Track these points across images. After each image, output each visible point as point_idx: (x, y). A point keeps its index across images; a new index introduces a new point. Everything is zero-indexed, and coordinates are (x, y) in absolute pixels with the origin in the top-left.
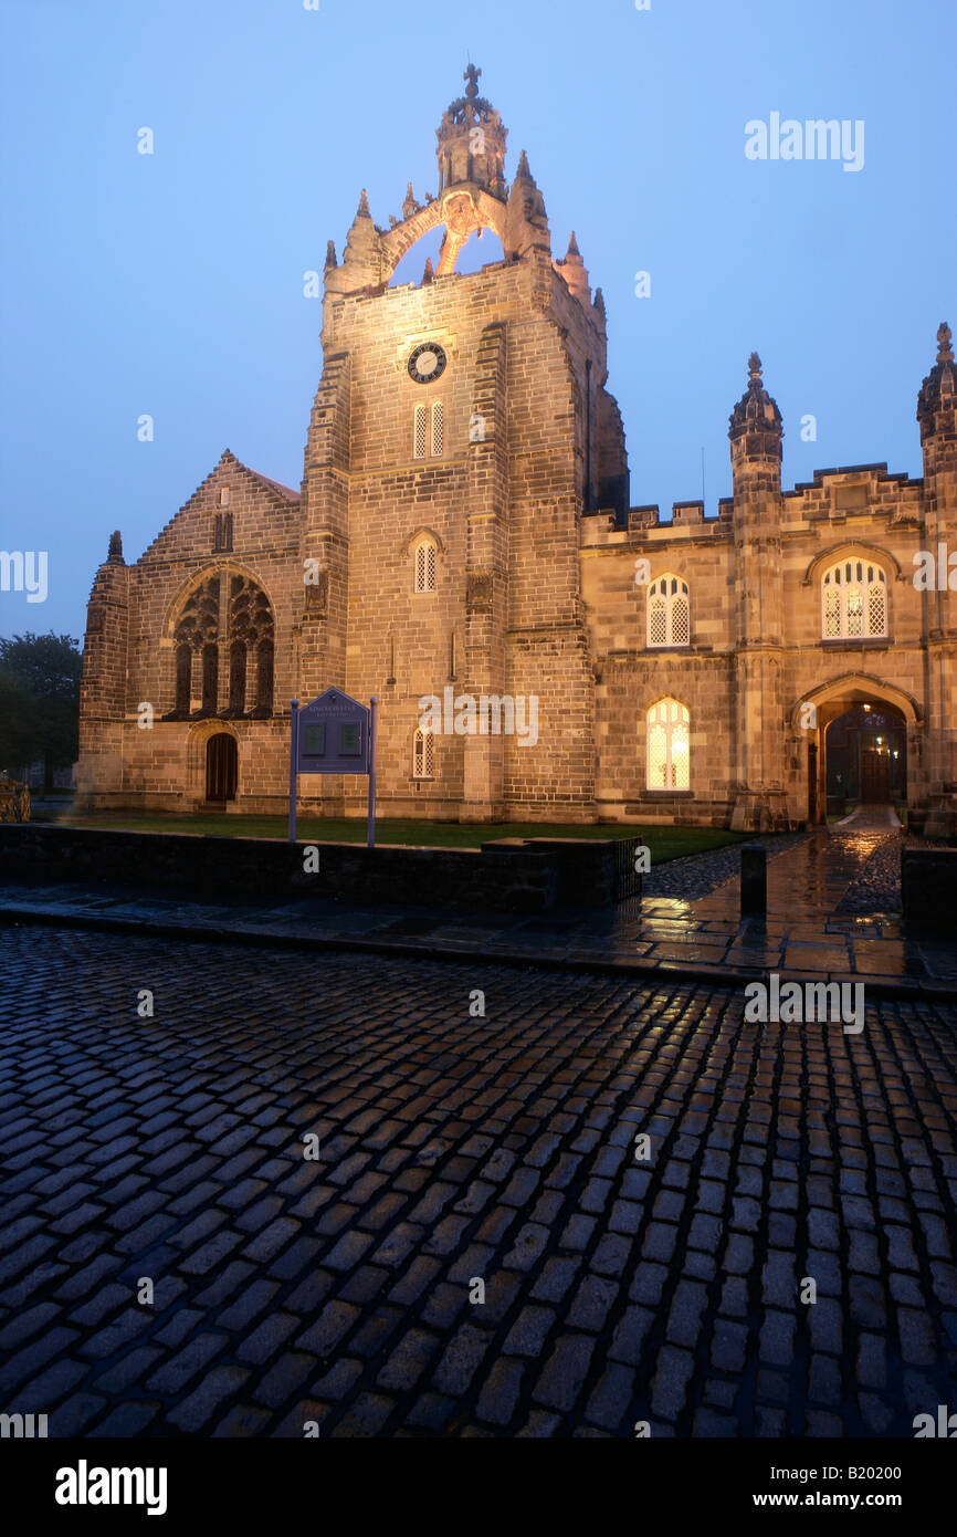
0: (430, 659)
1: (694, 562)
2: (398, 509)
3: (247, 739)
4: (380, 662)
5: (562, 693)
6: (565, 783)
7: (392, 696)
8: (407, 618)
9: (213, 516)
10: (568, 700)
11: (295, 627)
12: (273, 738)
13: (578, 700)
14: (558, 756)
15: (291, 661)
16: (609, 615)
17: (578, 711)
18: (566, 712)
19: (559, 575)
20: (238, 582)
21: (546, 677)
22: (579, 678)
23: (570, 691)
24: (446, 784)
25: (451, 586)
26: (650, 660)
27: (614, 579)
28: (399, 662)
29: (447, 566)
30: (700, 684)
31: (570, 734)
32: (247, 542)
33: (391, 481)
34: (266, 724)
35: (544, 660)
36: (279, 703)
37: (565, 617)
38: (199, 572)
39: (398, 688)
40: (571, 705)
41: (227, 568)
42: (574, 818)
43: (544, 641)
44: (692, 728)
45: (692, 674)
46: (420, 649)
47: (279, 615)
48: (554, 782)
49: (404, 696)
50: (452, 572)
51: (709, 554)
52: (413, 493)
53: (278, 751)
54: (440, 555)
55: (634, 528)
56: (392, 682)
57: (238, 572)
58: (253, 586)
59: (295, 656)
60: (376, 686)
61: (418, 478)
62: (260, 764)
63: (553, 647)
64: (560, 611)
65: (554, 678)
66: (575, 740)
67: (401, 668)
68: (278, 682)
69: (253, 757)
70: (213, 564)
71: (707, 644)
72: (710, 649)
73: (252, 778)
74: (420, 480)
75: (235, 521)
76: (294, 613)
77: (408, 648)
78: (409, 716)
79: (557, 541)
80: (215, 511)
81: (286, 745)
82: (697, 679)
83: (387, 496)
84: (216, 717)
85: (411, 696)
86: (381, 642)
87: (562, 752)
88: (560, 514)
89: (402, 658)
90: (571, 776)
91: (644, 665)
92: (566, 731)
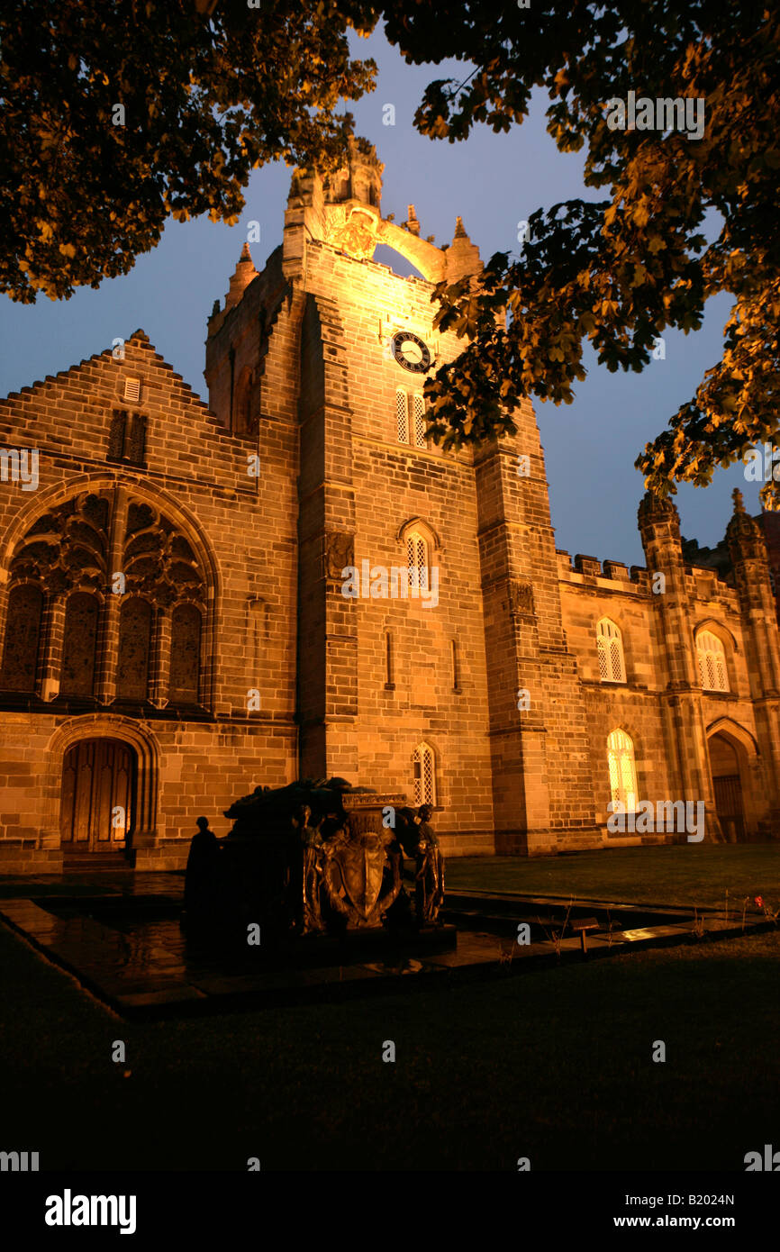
0: (432, 665)
1: (629, 613)
2: (390, 489)
3: (174, 750)
4: (376, 661)
5: (566, 716)
6: (576, 808)
7: (391, 705)
8: (404, 614)
9: (111, 409)
10: (571, 723)
11: (252, 597)
12: (221, 751)
13: (579, 724)
14: (569, 780)
15: (245, 641)
16: (577, 646)
17: (580, 735)
18: (570, 735)
19: (548, 601)
20: (141, 515)
21: (552, 699)
22: (577, 703)
23: (572, 714)
24: (456, 813)
25: (450, 589)
26: (609, 692)
27: (578, 615)
28: (398, 664)
29: (446, 566)
30: (644, 717)
31: (575, 758)
32: (170, 463)
33: (381, 456)
34: (209, 729)
35: (548, 681)
36: (225, 700)
37: (557, 642)
38: (84, 479)
39: (399, 696)
40: (573, 729)
41: (129, 489)
42: (590, 844)
43: (547, 663)
44: (638, 755)
45: (637, 708)
46: (421, 652)
47: (225, 574)
48: (568, 807)
49: (405, 706)
50: (450, 574)
51: (635, 608)
52: (406, 477)
53: (229, 769)
54: (438, 553)
55: (589, 573)
56: (390, 687)
57: (143, 498)
58: (167, 525)
59: (250, 636)
60: (372, 691)
61: (409, 463)
62: (197, 789)
63: (555, 670)
64: (553, 635)
65: (559, 701)
66: (580, 764)
67: (401, 671)
68: (222, 668)
69: (184, 777)
70: (111, 476)
71: (643, 684)
72: (646, 688)
73: (182, 811)
74: (412, 466)
75: (152, 428)
76: (251, 578)
77: (408, 649)
78: (411, 731)
79: (544, 569)
80: (115, 404)
81: (242, 761)
82: (641, 712)
83: (377, 470)
84: (103, 709)
85: (414, 707)
86: (375, 636)
87: (571, 776)
88: (543, 544)
89: (401, 660)
90: (580, 801)
91: (606, 696)
92: (572, 754)
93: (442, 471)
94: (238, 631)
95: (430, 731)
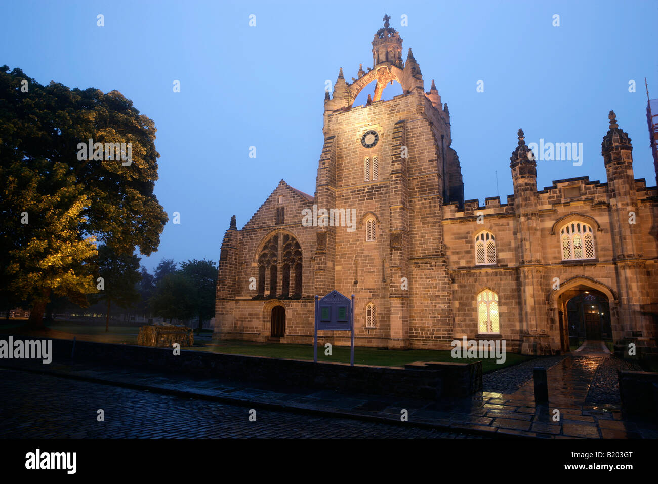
0: (374, 272)
1: (497, 225)
2: (358, 204)
3: (290, 309)
4: (351, 273)
5: (436, 287)
6: (438, 330)
7: (356, 289)
8: (363, 253)
9: (276, 208)
10: (439, 291)
11: (312, 258)
12: (302, 308)
13: (444, 291)
14: (435, 317)
15: (310, 273)
16: (457, 250)
17: (443, 296)
18: (438, 296)
19: (433, 232)
20: (286, 237)
21: (428, 280)
22: (444, 280)
23: (440, 286)
24: (382, 330)
25: (383, 238)
26: (477, 271)
27: (459, 234)
28: (360, 273)
29: (381, 229)
30: (502, 282)
31: (440, 307)
32: (290, 220)
33: (355, 191)
34: (298, 302)
35: (427, 272)
36: (304, 292)
37: (436, 252)
38: (269, 233)
39: (359, 286)
40: (440, 293)
41: (281, 231)
42: (444, 347)
43: (426, 263)
44: (500, 304)
45: (498, 278)
46: (369, 267)
47: (305, 252)
48: (434, 330)
49: (362, 289)
50: (383, 232)
51: (503, 221)
52: (365, 196)
53: (304, 314)
54: (378, 224)
55: (467, 210)
56: (356, 282)
57: (286, 233)
58: (293, 239)
59: (311, 271)
60: (349, 285)
61: (367, 190)
62: (296, 321)
63: (431, 266)
64: (434, 249)
65: (432, 280)
66: (443, 310)
67: (360, 276)
68: (304, 283)
69: (292, 317)
70: (275, 229)
71: (505, 264)
72: (507, 266)
73: (292, 327)
74: (368, 191)
75: (285, 210)
76: (312, 251)
77: (363, 267)
78: (364, 298)
79: (431, 217)
80: (277, 206)
81: (308, 311)
82: (501, 280)
83: (353, 198)
84: (276, 298)
85: (365, 289)
86: (351, 264)
87: (437, 315)
88: (432, 205)
89: (361, 271)
90: (441, 327)
91: (474, 274)
92: (438, 305)
93: (381, 187)
94: (308, 270)
95: (372, 298)
